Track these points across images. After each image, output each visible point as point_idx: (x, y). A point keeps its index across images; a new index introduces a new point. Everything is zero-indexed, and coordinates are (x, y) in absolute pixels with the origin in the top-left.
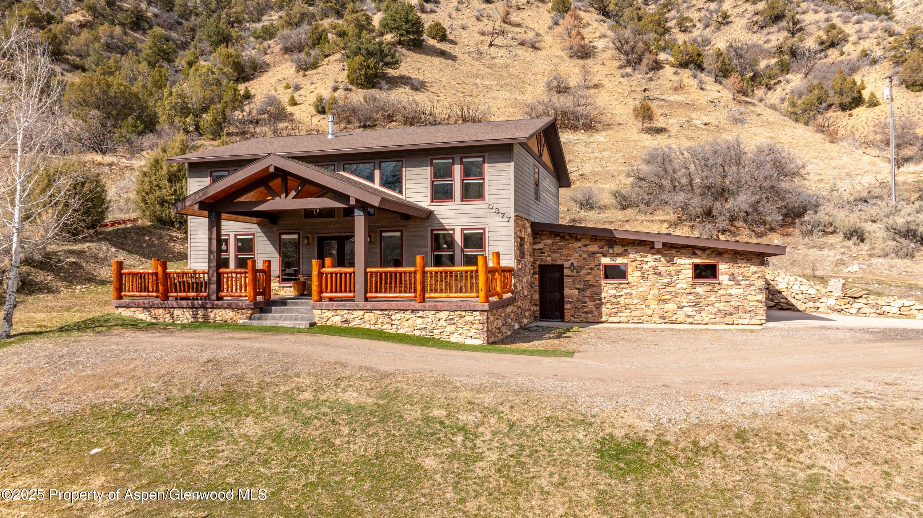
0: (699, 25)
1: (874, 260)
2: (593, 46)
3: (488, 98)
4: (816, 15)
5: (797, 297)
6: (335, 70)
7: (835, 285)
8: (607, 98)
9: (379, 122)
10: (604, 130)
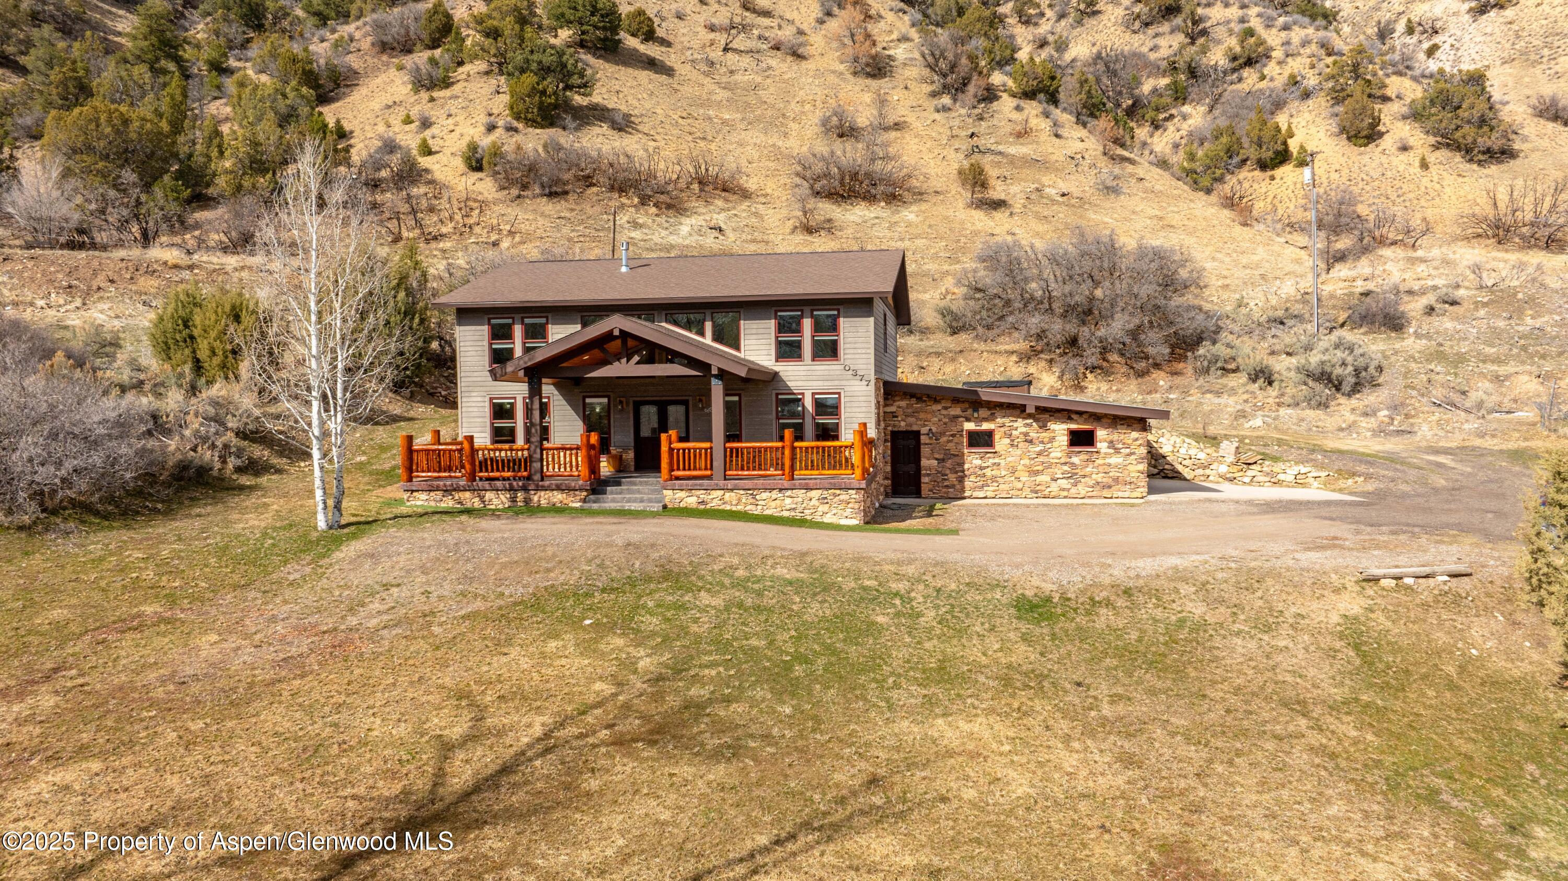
0: (1049, 13)
1: (1283, 411)
2: (889, 56)
3: (731, 143)
4: (1227, 10)
5: (1184, 462)
6: (483, 91)
7: (1228, 448)
8: (915, 147)
9: (570, 187)
10: (915, 200)
